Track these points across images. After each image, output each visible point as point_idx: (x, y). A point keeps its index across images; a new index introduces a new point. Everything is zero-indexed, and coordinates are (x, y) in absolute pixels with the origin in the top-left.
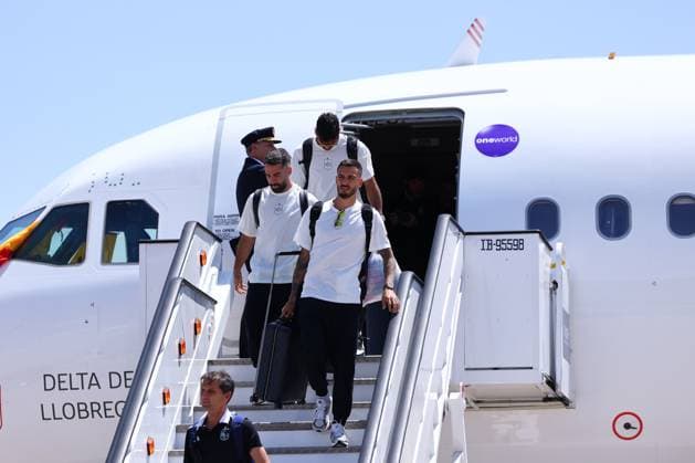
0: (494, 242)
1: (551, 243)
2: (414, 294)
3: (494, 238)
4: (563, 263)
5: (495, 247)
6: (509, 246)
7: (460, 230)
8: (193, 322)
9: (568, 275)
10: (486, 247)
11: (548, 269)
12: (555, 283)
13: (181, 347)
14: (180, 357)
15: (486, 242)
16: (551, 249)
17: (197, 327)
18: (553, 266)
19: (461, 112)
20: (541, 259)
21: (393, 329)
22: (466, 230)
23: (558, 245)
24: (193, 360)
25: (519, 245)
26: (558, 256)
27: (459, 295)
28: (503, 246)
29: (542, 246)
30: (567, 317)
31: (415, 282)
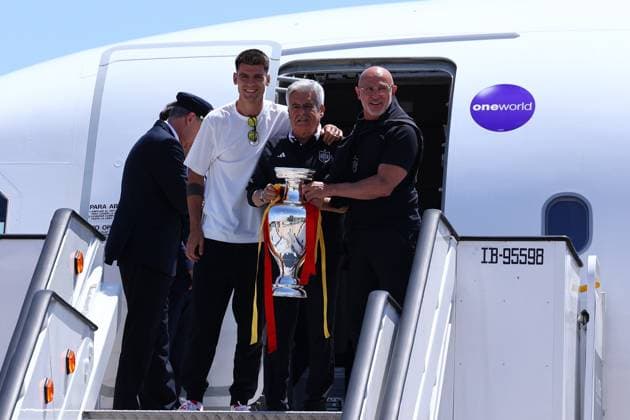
0: (501, 252)
1: (581, 257)
2: (389, 325)
3: (501, 246)
4: (598, 285)
5: (501, 259)
6: (522, 259)
7: (453, 232)
8: (64, 356)
9: (603, 303)
10: (488, 259)
11: (576, 294)
12: (585, 314)
13: (48, 391)
14: (45, 407)
15: (488, 252)
16: (580, 264)
17: (69, 362)
18: (583, 289)
19: (452, 66)
20: (567, 280)
21: (359, 373)
22: (460, 235)
23: (591, 260)
24: (62, 410)
25: (537, 258)
26: (591, 276)
27: (448, 327)
28: (514, 259)
29: (569, 258)
30: (600, 364)
31: (389, 306)
